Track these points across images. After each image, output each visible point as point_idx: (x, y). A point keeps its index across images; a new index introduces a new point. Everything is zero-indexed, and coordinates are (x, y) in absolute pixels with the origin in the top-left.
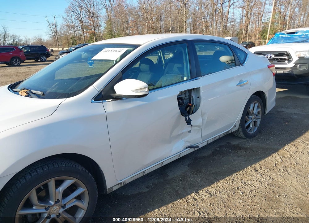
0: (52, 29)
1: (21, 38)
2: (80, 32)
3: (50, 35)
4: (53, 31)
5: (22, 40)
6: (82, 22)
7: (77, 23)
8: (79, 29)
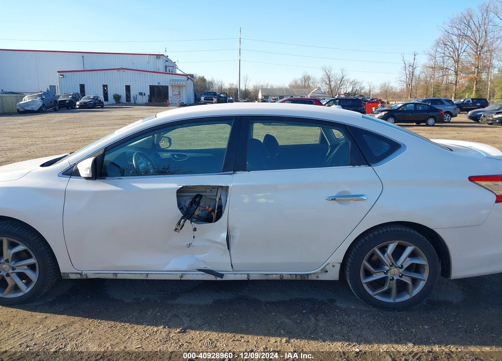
0: (407, 72)
1: (363, 85)
2: (450, 78)
3: (401, 81)
4: (408, 76)
5: (364, 88)
6: (457, 61)
7: (450, 63)
8: (452, 72)
